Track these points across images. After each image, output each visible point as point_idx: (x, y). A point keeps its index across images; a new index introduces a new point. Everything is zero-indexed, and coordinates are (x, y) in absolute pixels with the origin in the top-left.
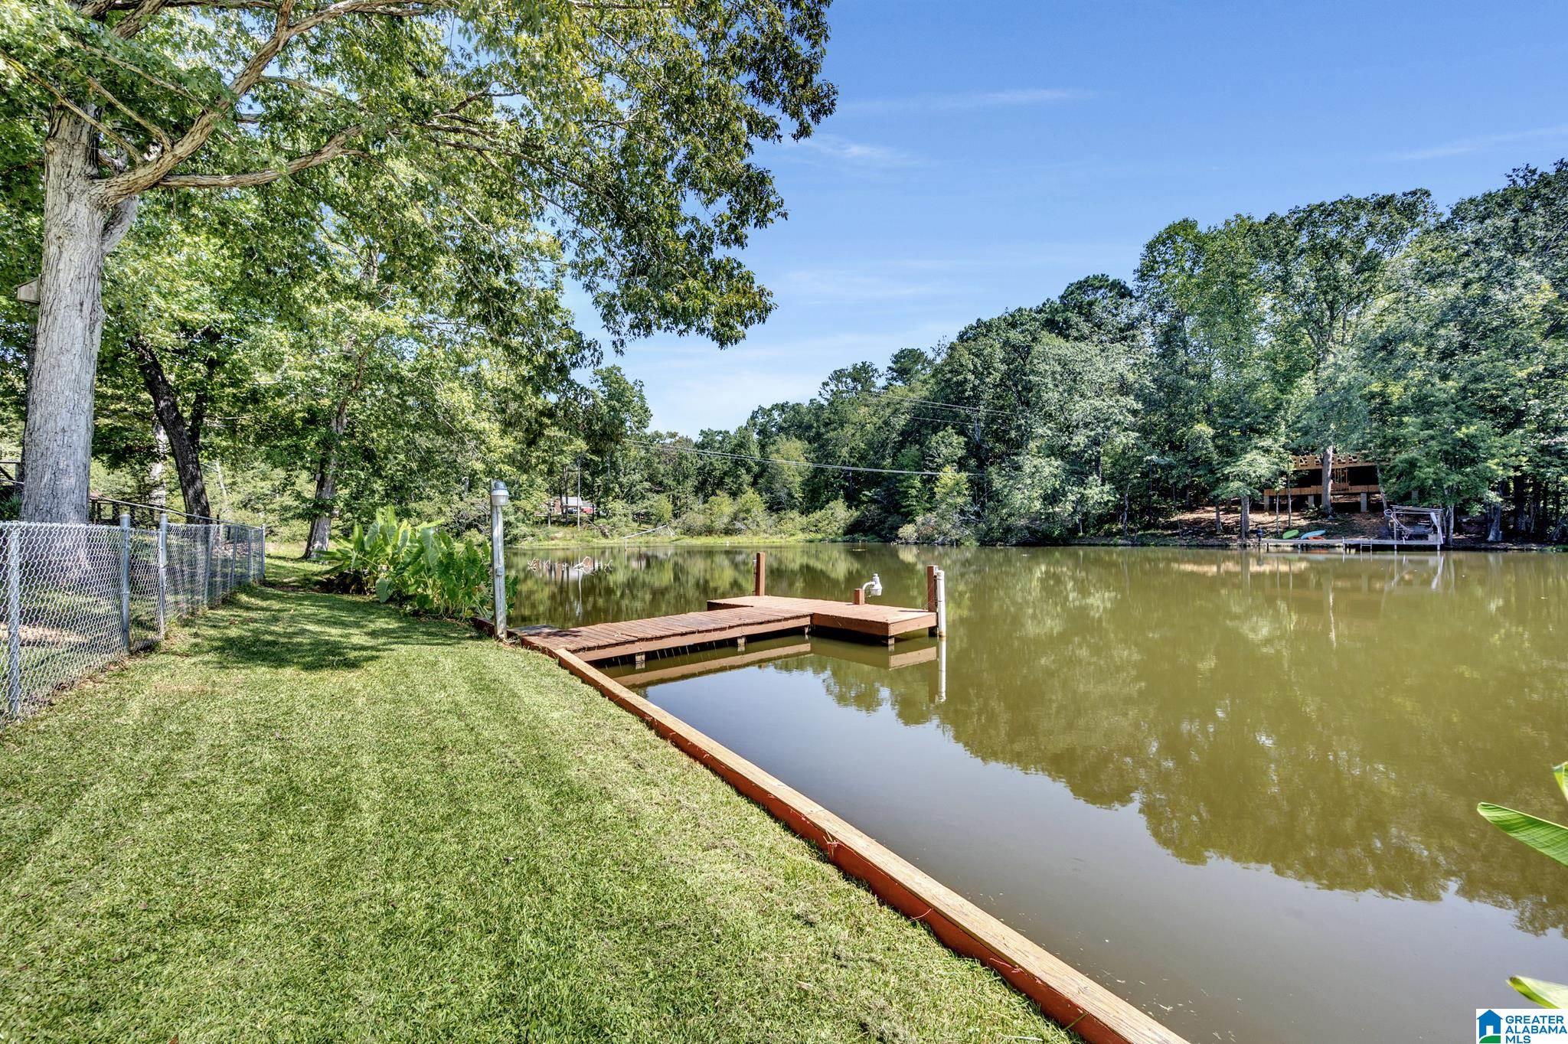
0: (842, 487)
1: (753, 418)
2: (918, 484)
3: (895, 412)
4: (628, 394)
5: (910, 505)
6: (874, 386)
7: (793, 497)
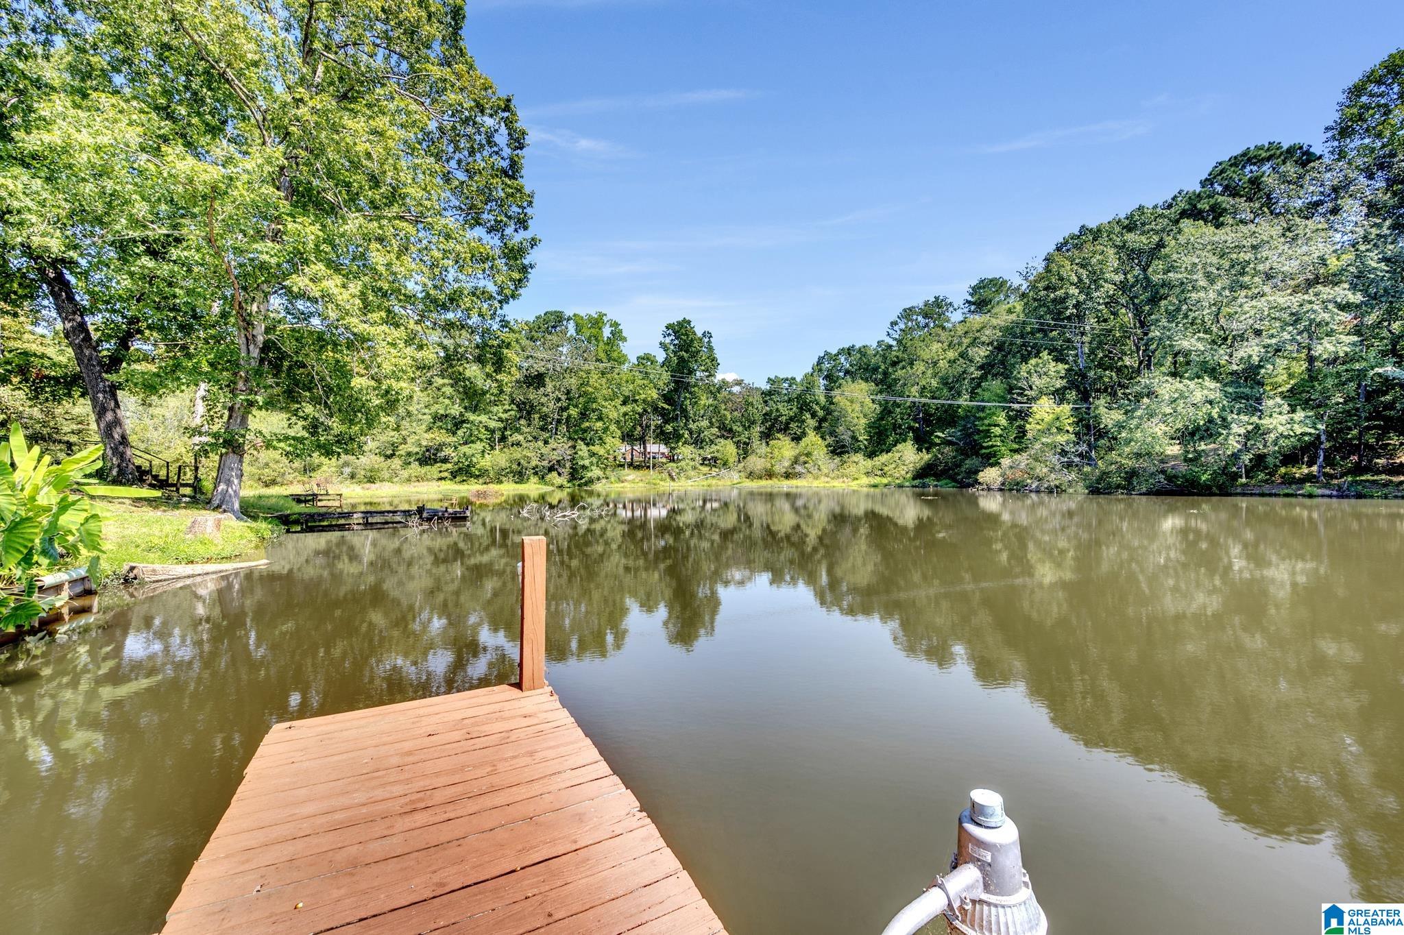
0: (910, 428)
1: (819, 363)
2: (1002, 421)
3: (974, 342)
4: (696, 344)
5: (992, 446)
6: (948, 321)
7: (857, 441)
